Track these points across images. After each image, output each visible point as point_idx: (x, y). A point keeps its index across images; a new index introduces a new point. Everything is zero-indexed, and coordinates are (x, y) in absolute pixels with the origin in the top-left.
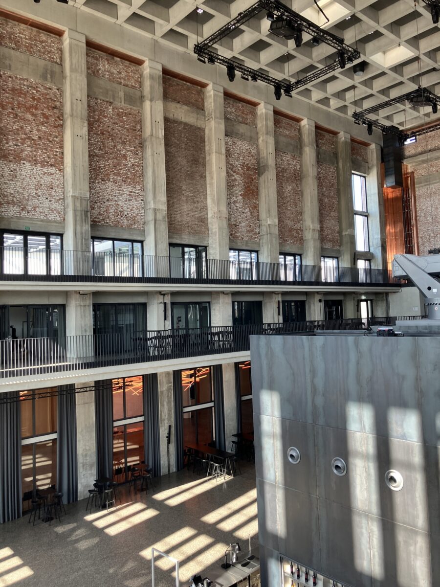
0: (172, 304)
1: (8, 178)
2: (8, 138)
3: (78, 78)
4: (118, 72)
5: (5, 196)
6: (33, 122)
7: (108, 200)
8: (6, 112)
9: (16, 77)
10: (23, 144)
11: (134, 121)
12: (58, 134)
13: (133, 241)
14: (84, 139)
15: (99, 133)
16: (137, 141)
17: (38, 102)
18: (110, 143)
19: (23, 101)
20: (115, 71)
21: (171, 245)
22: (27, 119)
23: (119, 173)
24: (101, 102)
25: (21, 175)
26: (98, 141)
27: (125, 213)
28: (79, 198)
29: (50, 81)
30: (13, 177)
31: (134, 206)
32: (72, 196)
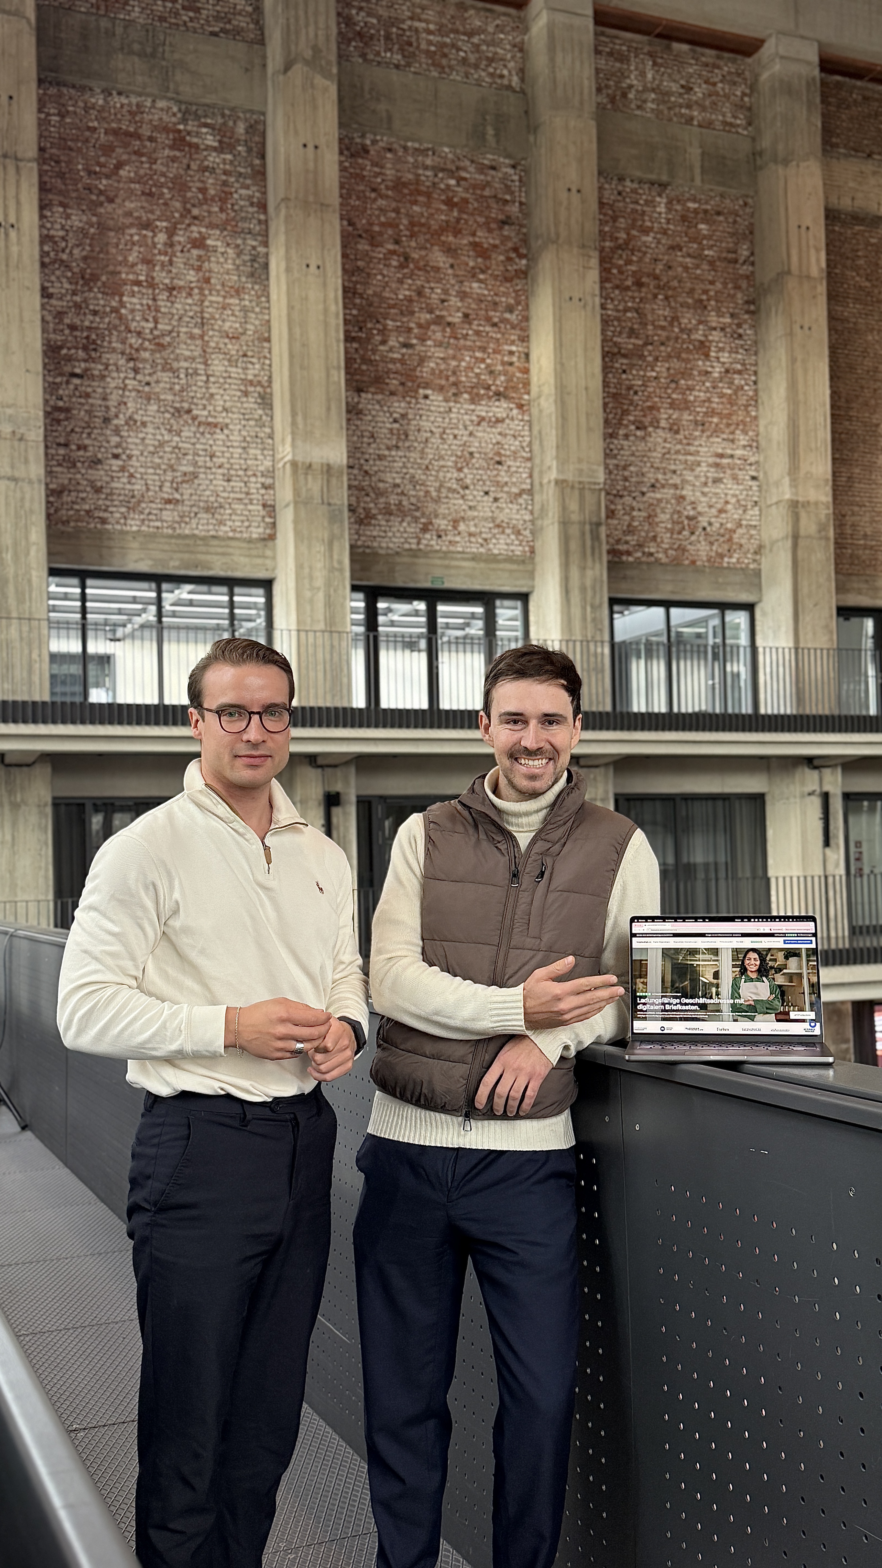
0: (847, 797)
1: (386, 441)
2: (385, 327)
3: (572, 123)
4: (682, 87)
5: (380, 494)
6: (450, 271)
7: (653, 486)
8: (379, 253)
9: (405, 148)
10: (424, 340)
11: (732, 235)
12: (515, 299)
13: (723, 607)
14: (589, 308)
15: (629, 283)
16: (739, 295)
17: (461, 211)
18: (660, 310)
19: (422, 214)
20: (675, 87)
21: (845, 612)
22: (432, 267)
23: (686, 401)
24: (635, 185)
25: (419, 430)
26: (626, 310)
27: (703, 521)
28: (577, 485)
29: (494, 145)
30: (399, 439)
31: (729, 498)
32: (557, 482)
